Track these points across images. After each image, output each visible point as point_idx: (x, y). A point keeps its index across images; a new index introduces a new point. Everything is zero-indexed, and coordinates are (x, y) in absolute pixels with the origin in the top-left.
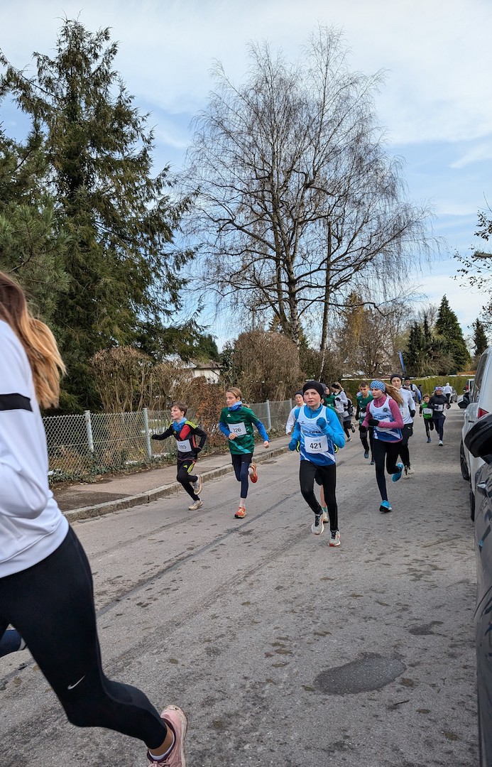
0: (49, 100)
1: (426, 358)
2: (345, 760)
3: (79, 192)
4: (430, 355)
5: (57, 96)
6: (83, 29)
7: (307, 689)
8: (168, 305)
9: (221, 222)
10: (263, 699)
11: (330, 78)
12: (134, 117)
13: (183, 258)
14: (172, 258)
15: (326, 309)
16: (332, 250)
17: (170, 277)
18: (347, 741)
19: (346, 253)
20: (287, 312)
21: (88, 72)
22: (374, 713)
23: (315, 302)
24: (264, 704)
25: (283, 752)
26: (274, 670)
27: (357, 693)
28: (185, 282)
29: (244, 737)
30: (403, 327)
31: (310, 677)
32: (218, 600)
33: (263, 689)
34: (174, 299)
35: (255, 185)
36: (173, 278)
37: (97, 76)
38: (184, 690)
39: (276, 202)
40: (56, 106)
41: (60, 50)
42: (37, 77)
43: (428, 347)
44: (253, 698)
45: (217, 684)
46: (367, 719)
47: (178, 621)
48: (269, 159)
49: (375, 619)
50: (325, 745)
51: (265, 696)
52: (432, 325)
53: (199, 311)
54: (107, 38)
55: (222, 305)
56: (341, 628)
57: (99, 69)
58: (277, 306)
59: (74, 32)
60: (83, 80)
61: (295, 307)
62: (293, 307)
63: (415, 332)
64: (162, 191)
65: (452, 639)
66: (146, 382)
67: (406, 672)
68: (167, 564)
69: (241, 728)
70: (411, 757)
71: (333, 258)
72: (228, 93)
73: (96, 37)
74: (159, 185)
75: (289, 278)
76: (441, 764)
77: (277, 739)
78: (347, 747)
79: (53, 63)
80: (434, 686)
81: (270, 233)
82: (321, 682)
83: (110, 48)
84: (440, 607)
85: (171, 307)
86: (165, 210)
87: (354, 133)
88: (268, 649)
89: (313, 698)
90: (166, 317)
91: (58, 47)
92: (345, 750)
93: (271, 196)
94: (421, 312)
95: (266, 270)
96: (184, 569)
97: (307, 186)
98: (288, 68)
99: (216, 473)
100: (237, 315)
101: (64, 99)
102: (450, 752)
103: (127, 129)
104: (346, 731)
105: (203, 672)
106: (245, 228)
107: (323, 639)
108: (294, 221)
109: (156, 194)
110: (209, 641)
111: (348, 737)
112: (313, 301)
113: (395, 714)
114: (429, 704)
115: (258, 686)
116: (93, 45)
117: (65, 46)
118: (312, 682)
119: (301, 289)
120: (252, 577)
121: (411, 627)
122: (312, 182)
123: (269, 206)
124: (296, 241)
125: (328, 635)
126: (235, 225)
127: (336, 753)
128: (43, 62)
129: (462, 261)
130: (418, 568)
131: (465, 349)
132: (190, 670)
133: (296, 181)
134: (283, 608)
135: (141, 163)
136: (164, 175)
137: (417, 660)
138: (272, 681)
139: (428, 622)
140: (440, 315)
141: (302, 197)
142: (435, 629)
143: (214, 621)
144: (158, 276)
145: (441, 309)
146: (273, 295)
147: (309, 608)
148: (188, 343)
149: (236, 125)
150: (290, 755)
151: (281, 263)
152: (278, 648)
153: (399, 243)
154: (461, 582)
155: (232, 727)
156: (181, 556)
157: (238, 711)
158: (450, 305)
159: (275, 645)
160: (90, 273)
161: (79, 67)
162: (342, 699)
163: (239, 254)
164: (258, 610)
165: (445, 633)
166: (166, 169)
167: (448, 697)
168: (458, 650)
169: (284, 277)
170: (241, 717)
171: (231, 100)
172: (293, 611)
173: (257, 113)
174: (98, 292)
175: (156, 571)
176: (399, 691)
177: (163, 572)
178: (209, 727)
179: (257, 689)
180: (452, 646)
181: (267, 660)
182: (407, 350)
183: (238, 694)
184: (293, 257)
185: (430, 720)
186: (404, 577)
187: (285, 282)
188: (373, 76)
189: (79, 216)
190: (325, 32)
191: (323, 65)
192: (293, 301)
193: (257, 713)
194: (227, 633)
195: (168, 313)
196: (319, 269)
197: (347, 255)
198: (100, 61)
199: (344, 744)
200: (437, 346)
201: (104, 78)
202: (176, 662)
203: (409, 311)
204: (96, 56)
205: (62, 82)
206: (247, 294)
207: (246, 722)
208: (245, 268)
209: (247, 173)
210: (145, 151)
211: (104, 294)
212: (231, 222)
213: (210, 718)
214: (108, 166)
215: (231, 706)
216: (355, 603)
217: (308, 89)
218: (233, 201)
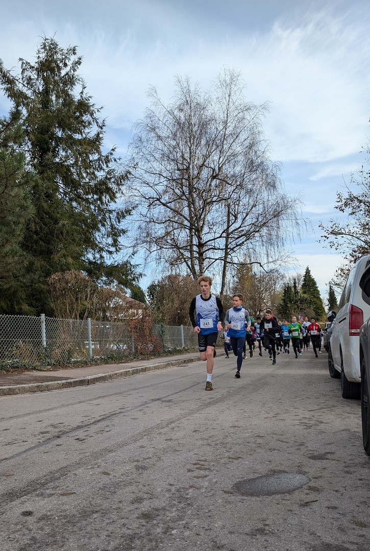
0: (29, 93)
1: (295, 309)
2: (267, 541)
3: (47, 157)
4: (298, 307)
5: (35, 91)
6: (57, 45)
7: (225, 492)
8: (110, 246)
9: (151, 200)
10: (187, 499)
11: (231, 104)
12: (92, 108)
13: (122, 215)
14: (115, 214)
15: (225, 267)
16: (230, 224)
17: (112, 226)
18: (267, 528)
19: (240, 227)
20: (197, 268)
21: (59, 76)
22: (288, 508)
23: (218, 260)
24: (189, 502)
25: (209, 535)
26: (196, 480)
27: (271, 495)
28: (124, 232)
29: (171, 524)
30: (279, 288)
31: (229, 485)
32: (145, 437)
33: (187, 492)
34: (115, 243)
35: (177, 174)
36: (115, 228)
37: (65, 79)
38: (115, 492)
39: (191, 188)
40: (33, 97)
41: (39, 57)
42: (20, 76)
43: (296, 302)
44: (178, 498)
45: (145, 489)
46: (283, 513)
47: (111, 449)
48: (187, 156)
49: (279, 450)
50: (247, 530)
51: (189, 497)
52: (299, 287)
53: (133, 255)
54: (75, 53)
55: (149, 260)
56: (251, 455)
57: (67, 74)
58: (189, 263)
59: (50, 47)
60: (55, 82)
61: (202, 263)
62: (201, 264)
63: (287, 290)
64: (109, 165)
65: (345, 462)
66: (91, 299)
67: (312, 482)
68: (102, 417)
69: (169, 518)
70: (328, 539)
71: (231, 230)
72: (160, 109)
73: (66, 51)
74: (107, 160)
75: (199, 242)
76: (357, 544)
77: (202, 526)
78: (267, 532)
79: (33, 67)
80: (337, 491)
81: (186, 209)
82: (238, 488)
83: (76, 60)
84: (330, 444)
85: (113, 249)
86: (111, 178)
87: (247, 143)
88: (189, 467)
89: (232, 498)
90: (108, 256)
91: (38, 55)
92: (266, 534)
93: (188, 183)
94: (291, 278)
95: (183, 236)
96: (116, 420)
97: (214, 177)
98: (202, 95)
99: (142, 369)
100: (160, 268)
101: (40, 93)
102: (363, 536)
103: (86, 118)
104: (265, 520)
105: (132, 481)
106: (169, 205)
107: (236, 462)
108: (205, 201)
109: (104, 167)
110: (138, 461)
111: (267, 525)
112: (216, 260)
113: (307, 509)
114: (335, 503)
115: (182, 490)
116: (64, 57)
117: (43, 56)
118: (230, 488)
119: (206, 251)
120: (173, 425)
121: (309, 455)
122: (217, 175)
123: (186, 189)
124: (205, 215)
125: (240, 459)
126: (161, 202)
127: (258, 536)
128: (26, 66)
129: (325, 229)
130: (308, 422)
131: (322, 305)
132: (121, 479)
133: (205, 173)
134: (201, 442)
135: (95, 143)
136: (112, 154)
137: (318, 475)
138: (194, 487)
139: (323, 452)
140: (305, 280)
141: (210, 185)
142: (329, 456)
143: (142, 449)
144: (103, 225)
145: (305, 276)
146: (187, 254)
147: (223, 443)
148: (124, 277)
149: (164, 133)
150: (216, 537)
151: (193, 230)
152: (198, 466)
153: (278, 220)
154: (344, 430)
155: (160, 517)
156: (114, 413)
157: (165, 507)
158: (311, 273)
159: (195, 464)
160: (51, 217)
161: (52, 70)
162: (258, 499)
163: (164, 223)
164: (179, 443)
165: (338, 459)
166: (113, 150)
167: (351, 498)
168: (352, 469)
169: (195, 241)
170: (168, 510)
171: (162, 114)
172: (209, 445)
173: (179, 124)
174: (57, 231)
175: (93, 421)
176: (307, 494)
177: (99, 421)
178: (138, 518)
179: (181, 492)
180: (346, 467)
181: (189, 474)
182: (282, 302)
183: (164, 496)
184: (202, 227)
185: (339, 513)
186: (297, 427)
187: (196, 245)
188: (261, 106)
189: (46, 175)
190: (228, 73)
191: (227, 95)
192: (201, 259)
193: (183, 508)
194: (153, 456)
195: (110, 253)
196: (221, 237)
197: (241, 229)
198: (68, 68)
199: (264, 530)
200: (302, 301)
201: (70, 80)
202: (108, 474)
203: (283, 277)
204: (66, 65)
205: (39, 81)
206: (169, 253)
207: (174, 514)
208: (168, 234)
209: (172, 166)
210: (98, 134)
211: (62, 233)
212: (158, 200)
213: (139, 512)
214: (70, 143)
215: (157, 503)
216: (259, 441)
217: (215, 110)
218: (161, 184)
